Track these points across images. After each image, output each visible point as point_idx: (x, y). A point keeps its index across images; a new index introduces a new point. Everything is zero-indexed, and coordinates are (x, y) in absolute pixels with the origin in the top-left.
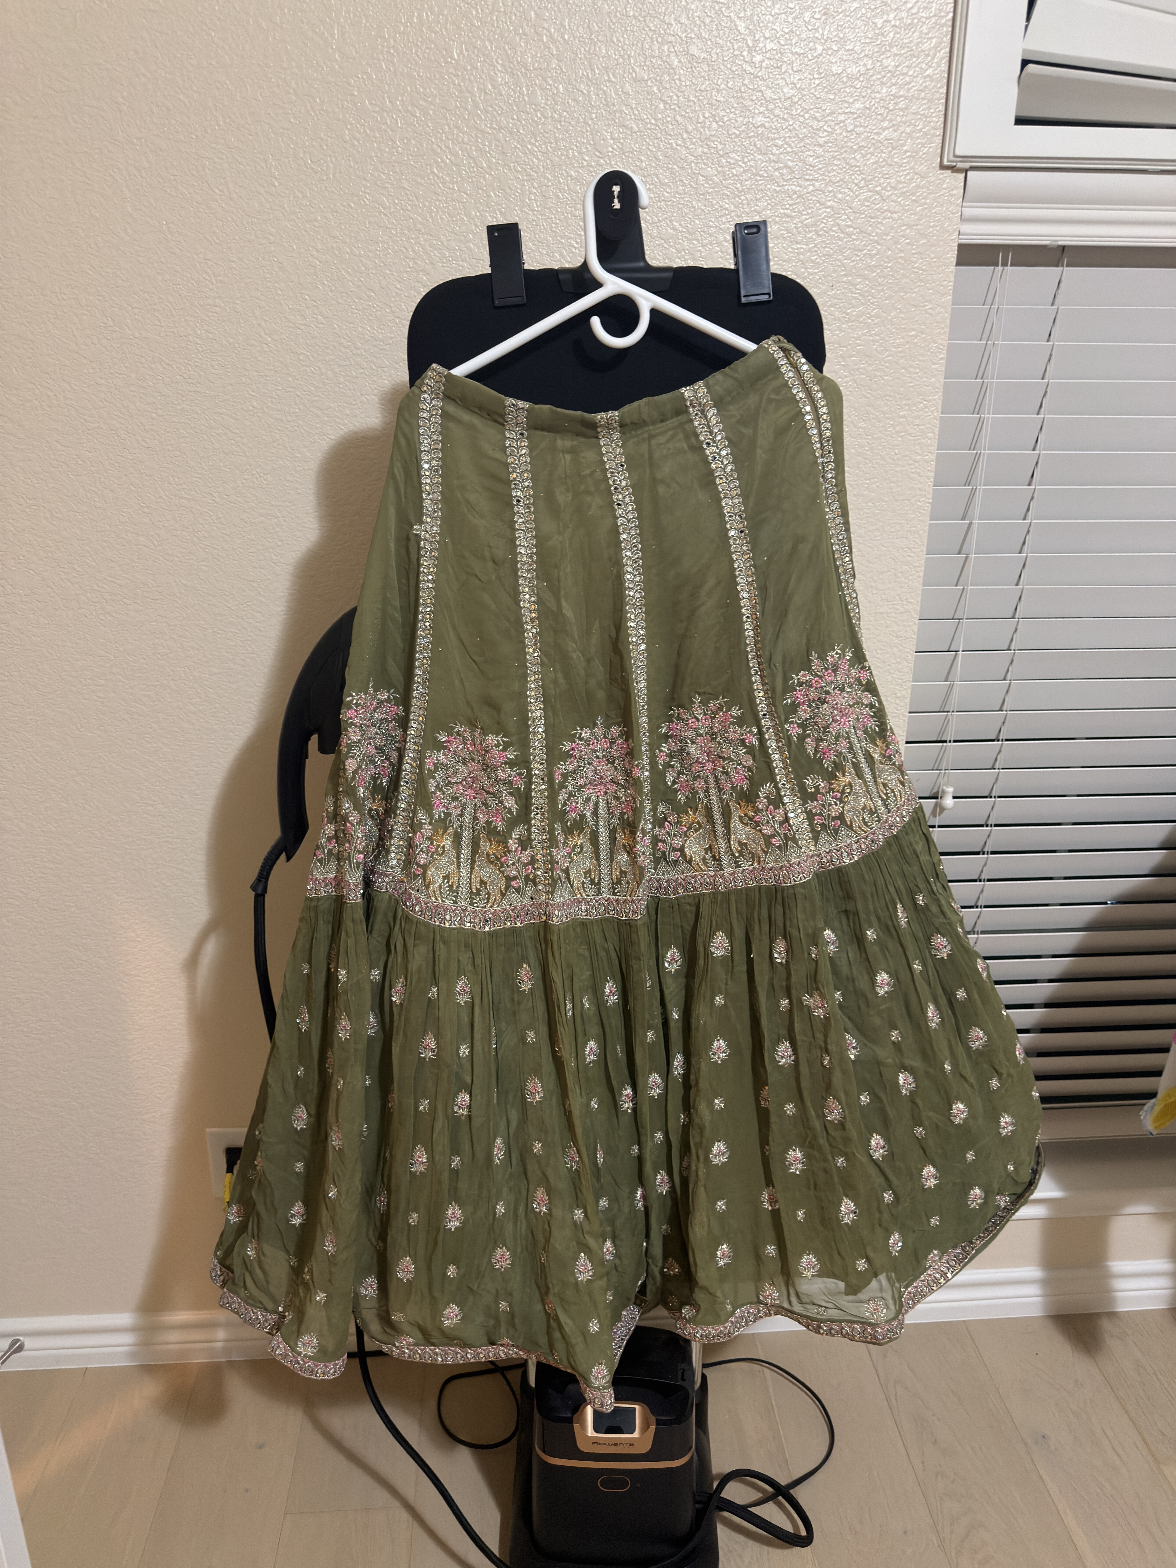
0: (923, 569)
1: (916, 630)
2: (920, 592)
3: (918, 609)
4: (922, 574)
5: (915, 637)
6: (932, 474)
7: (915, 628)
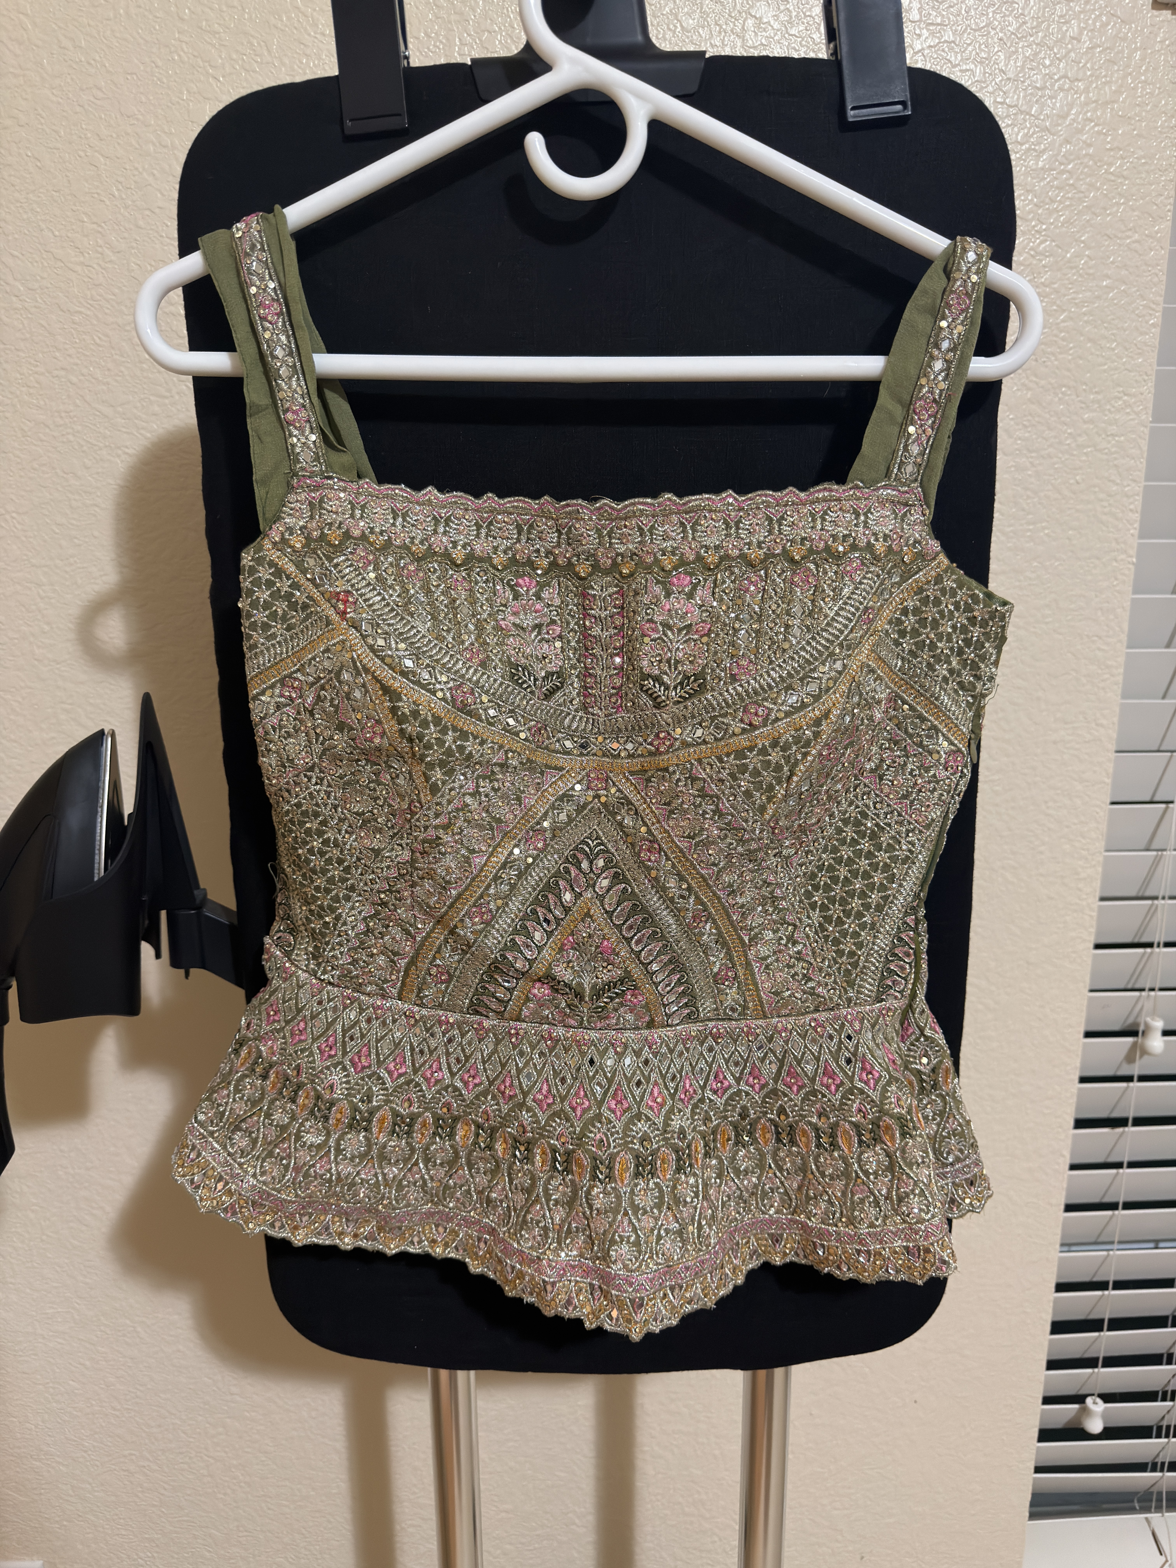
0: (1121, 670)
1: (1111, 770)
2: (1117, 709)
3: (1115, 735)
4: (1120, 679)
5: (1108, 781)
6: (1137, 516)
7: (1110, 767)
